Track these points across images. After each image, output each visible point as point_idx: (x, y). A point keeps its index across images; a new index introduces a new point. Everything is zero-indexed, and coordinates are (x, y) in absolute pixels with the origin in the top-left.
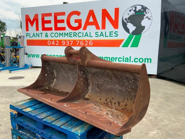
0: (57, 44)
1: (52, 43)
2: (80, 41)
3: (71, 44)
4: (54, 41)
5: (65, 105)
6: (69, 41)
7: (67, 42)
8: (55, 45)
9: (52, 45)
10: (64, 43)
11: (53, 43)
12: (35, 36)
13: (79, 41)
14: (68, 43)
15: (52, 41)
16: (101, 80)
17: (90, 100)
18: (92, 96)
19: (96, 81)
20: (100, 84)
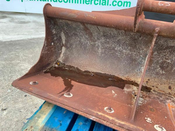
16: (173, 58)
17: (151, 89)
18: (150, 81)
19: (162, 57)
20: (169, 63)
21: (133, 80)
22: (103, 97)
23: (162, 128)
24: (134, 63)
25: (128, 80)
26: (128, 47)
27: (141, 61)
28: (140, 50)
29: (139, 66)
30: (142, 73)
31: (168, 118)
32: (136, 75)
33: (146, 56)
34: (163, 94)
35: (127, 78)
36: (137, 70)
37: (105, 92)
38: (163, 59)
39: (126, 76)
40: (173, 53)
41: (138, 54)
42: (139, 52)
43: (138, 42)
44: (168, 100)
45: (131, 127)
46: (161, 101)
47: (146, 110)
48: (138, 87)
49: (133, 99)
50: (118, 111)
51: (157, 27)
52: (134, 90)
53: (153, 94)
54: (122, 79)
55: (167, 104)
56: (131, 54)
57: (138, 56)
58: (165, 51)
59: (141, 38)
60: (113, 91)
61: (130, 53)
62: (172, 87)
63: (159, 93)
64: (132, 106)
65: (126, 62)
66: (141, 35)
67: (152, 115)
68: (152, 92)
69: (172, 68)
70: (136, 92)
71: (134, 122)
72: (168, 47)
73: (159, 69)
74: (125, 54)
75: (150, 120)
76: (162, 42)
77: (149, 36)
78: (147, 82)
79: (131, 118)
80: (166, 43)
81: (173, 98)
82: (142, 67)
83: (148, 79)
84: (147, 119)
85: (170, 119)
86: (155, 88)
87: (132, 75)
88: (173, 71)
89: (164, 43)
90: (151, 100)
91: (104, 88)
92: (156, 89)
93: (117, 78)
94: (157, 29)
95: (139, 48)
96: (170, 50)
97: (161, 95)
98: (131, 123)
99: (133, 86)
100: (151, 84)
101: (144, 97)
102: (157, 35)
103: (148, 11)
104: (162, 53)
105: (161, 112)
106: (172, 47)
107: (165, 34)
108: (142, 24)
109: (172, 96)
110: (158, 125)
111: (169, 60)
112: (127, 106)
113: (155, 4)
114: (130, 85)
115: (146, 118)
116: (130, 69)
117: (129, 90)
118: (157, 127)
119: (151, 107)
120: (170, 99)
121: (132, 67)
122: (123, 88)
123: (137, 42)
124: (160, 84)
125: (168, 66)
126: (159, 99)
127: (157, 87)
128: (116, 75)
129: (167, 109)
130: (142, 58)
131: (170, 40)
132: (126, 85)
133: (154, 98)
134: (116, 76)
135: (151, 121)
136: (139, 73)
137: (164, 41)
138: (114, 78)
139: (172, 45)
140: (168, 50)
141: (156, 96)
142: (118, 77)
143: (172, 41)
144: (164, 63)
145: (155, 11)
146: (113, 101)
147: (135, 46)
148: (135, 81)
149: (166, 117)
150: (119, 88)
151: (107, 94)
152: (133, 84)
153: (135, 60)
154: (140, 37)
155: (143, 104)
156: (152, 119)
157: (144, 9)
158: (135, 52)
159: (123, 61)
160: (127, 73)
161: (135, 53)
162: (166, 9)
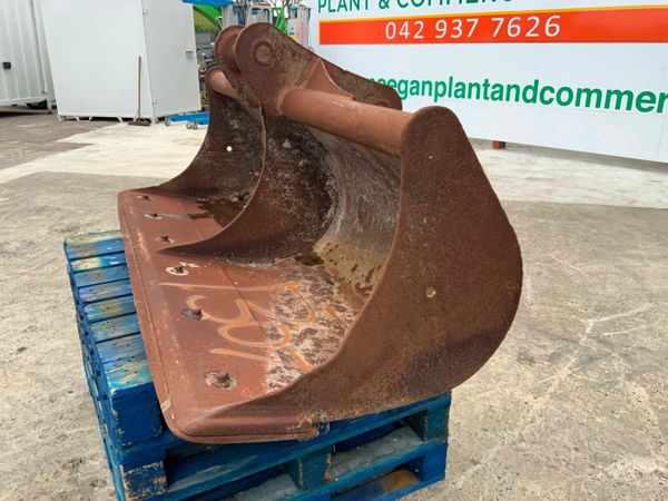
0: (416, 37)
1: (401, 33)
2: (507, 17)
3: (470, 35)
4: (406, 24)
5: (169, 269)
6: (464, 18)
7: (457, 24)
8: (411, 40)
9: (399, 40)
10: (445, 30)
11: (404, 31)
12: (345, 6)
13: (502, 20)
14: (458, 28)
15: (399, 22)
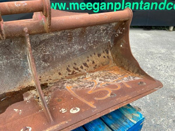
16: (49, 49)
17: (47, 84)
18: (42, 78)
19: (40, 52)
20: (48, 54)
21: (27, 85)
22: (8, 124)
23: (76, 109)
24: (17, 69)
25: (22, 89)
26: (3, 56)
27: (25, 64)
28: (17, 54)
29: (24, 70)
30: (31, 74)
31: (73, 98)
32: (27, 80)
33: (26, 57)
34: (58, 82)
35: (19, 87)
36: (25, 75)
37: (7, 117)
38: (42, 54)
39: (18, 86)
40: (48, 45)
41: (16, 59)
42: (17, 57)
43: (12, 48)
44: (64, 84)
45: (56, 128)
46: (61, 88)
47: (55, 104)
48: (36, 90)
49: (38, 103)
50: (35, 124)
51: (24, 27)
52: (34, 94)
53: (51, 87)
54: (16, 91)
55: (66, 88)
56: (10, 63)
57: (18, 61)
58: (40, 45)
59: (13, 43)
60: (15, 110)
61: (8, 62)
62: (61, 72)
63: (55, 82)
64: (43, 109)
65: (9, 72)
66: (11, 40)
67: (62, 104)
68: (49, 86)
69: (53, 58)
70: (36, 95)
71: (55, 122)
72: (41, 41)
73: (43, 63)
74: (4, 65)
75: (64, 110)
76: (34, 39)
77: (20, 38)
78: (40, 80)
79: (50, 120)
80: (38, 39)
81: (66, 80)
82: (28, 69)
83: (39, 77)
84: (62, 111)
85: (75, 97)
86: (49, 81)
87: (24, 82)
88: (54, 60)
89: (36, 40)
90: (53, 93)
91: (3, 114)
92: (51, 81)
93: (9, 94)
94: (26, 29)
95: (15, 53)
96: (44, 43)
97: (57, 84)
98: (53, 125)
99: (30, 91)
100: (44, 80)
101: (46, 94)
102: (28, 35)
103: (8, 14)
104: (39, 49)
105: (66, 97)
106: (44, 40)
107: (35, 32)
108: (7, 29)
109: (65, 79)
110: (72, 109)
111: (47, 52)
112: (39, 113)
113: (12, 6)
114: (27, 92)
115: (60, 111)
116: (18, 77)
117: (29, 97)
118: (72, 111)
119: (57, 98)
120: (66, 82)
121: (19, 74)
122: (23, 100)
123: (10, 48)
124: (51, 76)
125: (49, 58)
126: (58, 88)
127: (50, 79)
128: (7, 91)
129: (68, 92)
130: (23, 61)
131: (41, 35)
132: (23, 95)
133: (54, 89)
134: (7, 93)
135: (66, 110)
136: (28, 76)
137: (36, 38)
138: (6, 96)
139: (44, 39)
140: (42, 45)
141: (55, 87)
142: (11, 92)
143: (42, 35)
144: (45, 56)
145: (15, 13)
146: (23, 119)
147: (10, 53)
148: (29, 85)
149: (72, 98)
150: (19, 103)
151: (11, 116)
152: (29, 90)
153: (18, 66)
154: (11, 42)
155: (50, 100)
156: (65, 107)
157: (2, 14)
158: (12, 58)
159: (6, 73)
160: (17, 83)
161: (14, 59)
162: (25, 9)
